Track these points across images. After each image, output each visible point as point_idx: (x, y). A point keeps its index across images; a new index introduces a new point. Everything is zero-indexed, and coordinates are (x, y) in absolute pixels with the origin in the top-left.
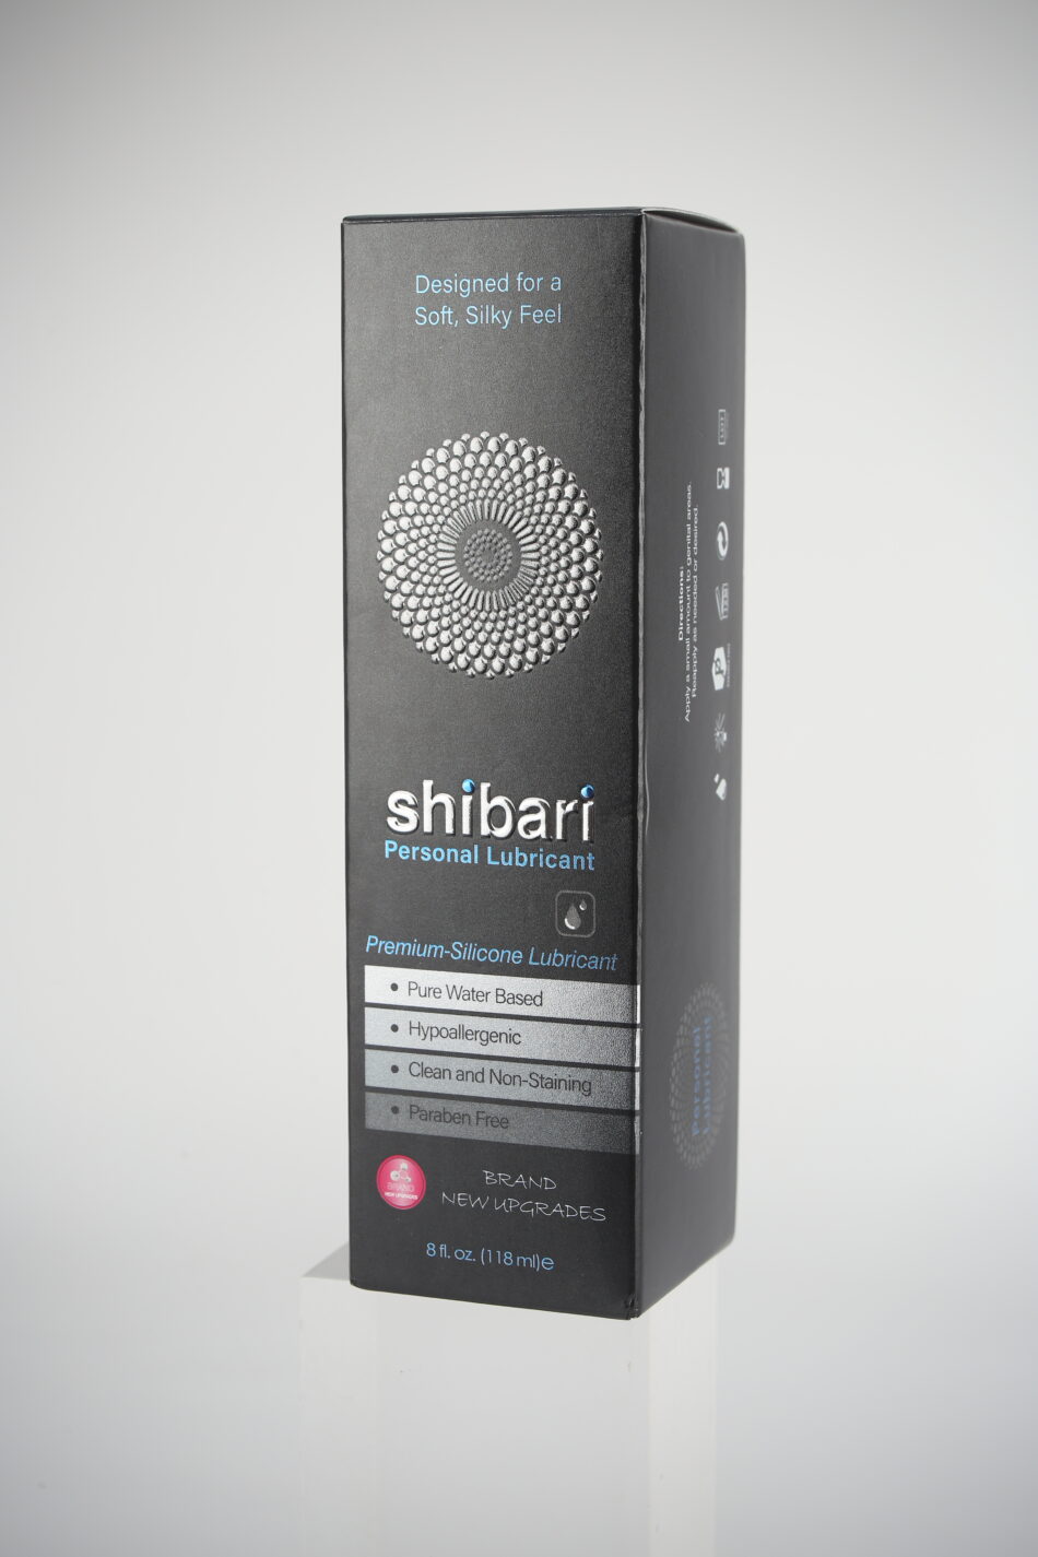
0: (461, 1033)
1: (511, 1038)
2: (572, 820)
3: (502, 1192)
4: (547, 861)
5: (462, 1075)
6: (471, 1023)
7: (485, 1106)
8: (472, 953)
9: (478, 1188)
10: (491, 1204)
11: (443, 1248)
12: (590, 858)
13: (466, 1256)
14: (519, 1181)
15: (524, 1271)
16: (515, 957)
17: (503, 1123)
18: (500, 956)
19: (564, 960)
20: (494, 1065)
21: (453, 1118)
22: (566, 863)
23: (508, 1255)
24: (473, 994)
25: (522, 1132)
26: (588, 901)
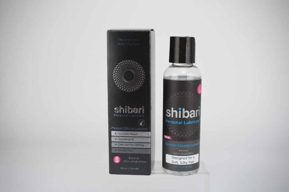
0: (125, 139)
1: (133, 140)
2: (141, 111)
3: (131, 160)
4: (137, 116)
5: (126, 145)
6: (127, 138)
7: (129, 149)
8: (127, 129)
9: (128, 160)
10: (130, 162)
11: (123, 168)
12: (144, 115)
13: (126, 169)
14: (134, 158)
15: (135, 170)
16: (133, 129)
17: (132, 151)
18: (131, 129)
19: (140, 129)
20: (131, 143)
21: (124, 151)
22: (140, 116)
23: (132, 168)
24: (127, 134)
25: (134, 152)
26: (143, 121)
